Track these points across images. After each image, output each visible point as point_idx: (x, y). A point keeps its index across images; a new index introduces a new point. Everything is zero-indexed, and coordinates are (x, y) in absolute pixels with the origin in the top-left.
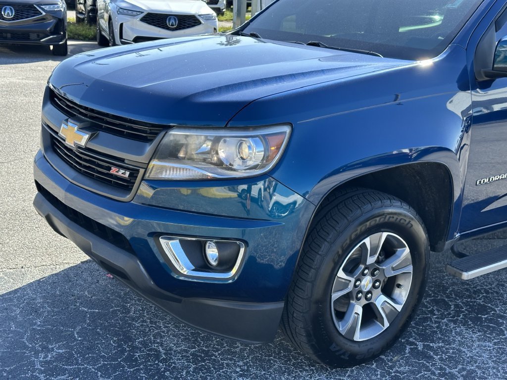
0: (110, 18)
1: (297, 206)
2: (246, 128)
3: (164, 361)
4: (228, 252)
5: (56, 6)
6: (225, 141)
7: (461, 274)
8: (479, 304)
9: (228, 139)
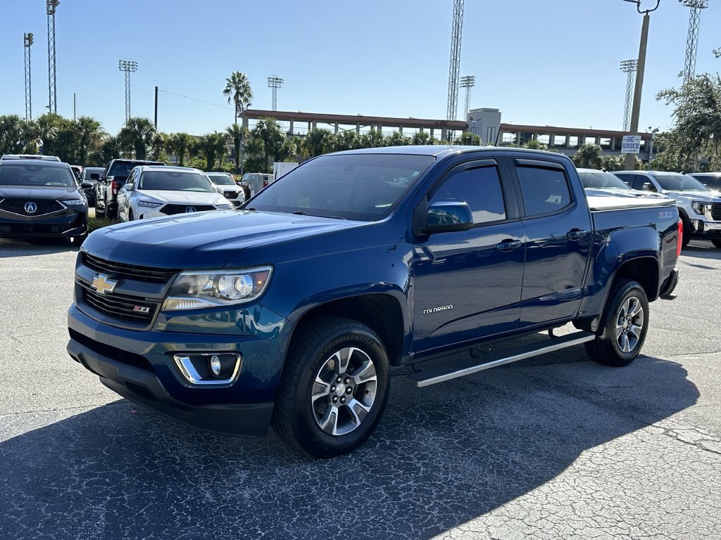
0: (131, 211)
1: (280, 331)
2: (239, 268)
3: (179, 464)
4: (227, 364)
5: (77, 201)
6: (224, 279)
7: (417, 383)
8: (439, 413)
9: (226, 277)
